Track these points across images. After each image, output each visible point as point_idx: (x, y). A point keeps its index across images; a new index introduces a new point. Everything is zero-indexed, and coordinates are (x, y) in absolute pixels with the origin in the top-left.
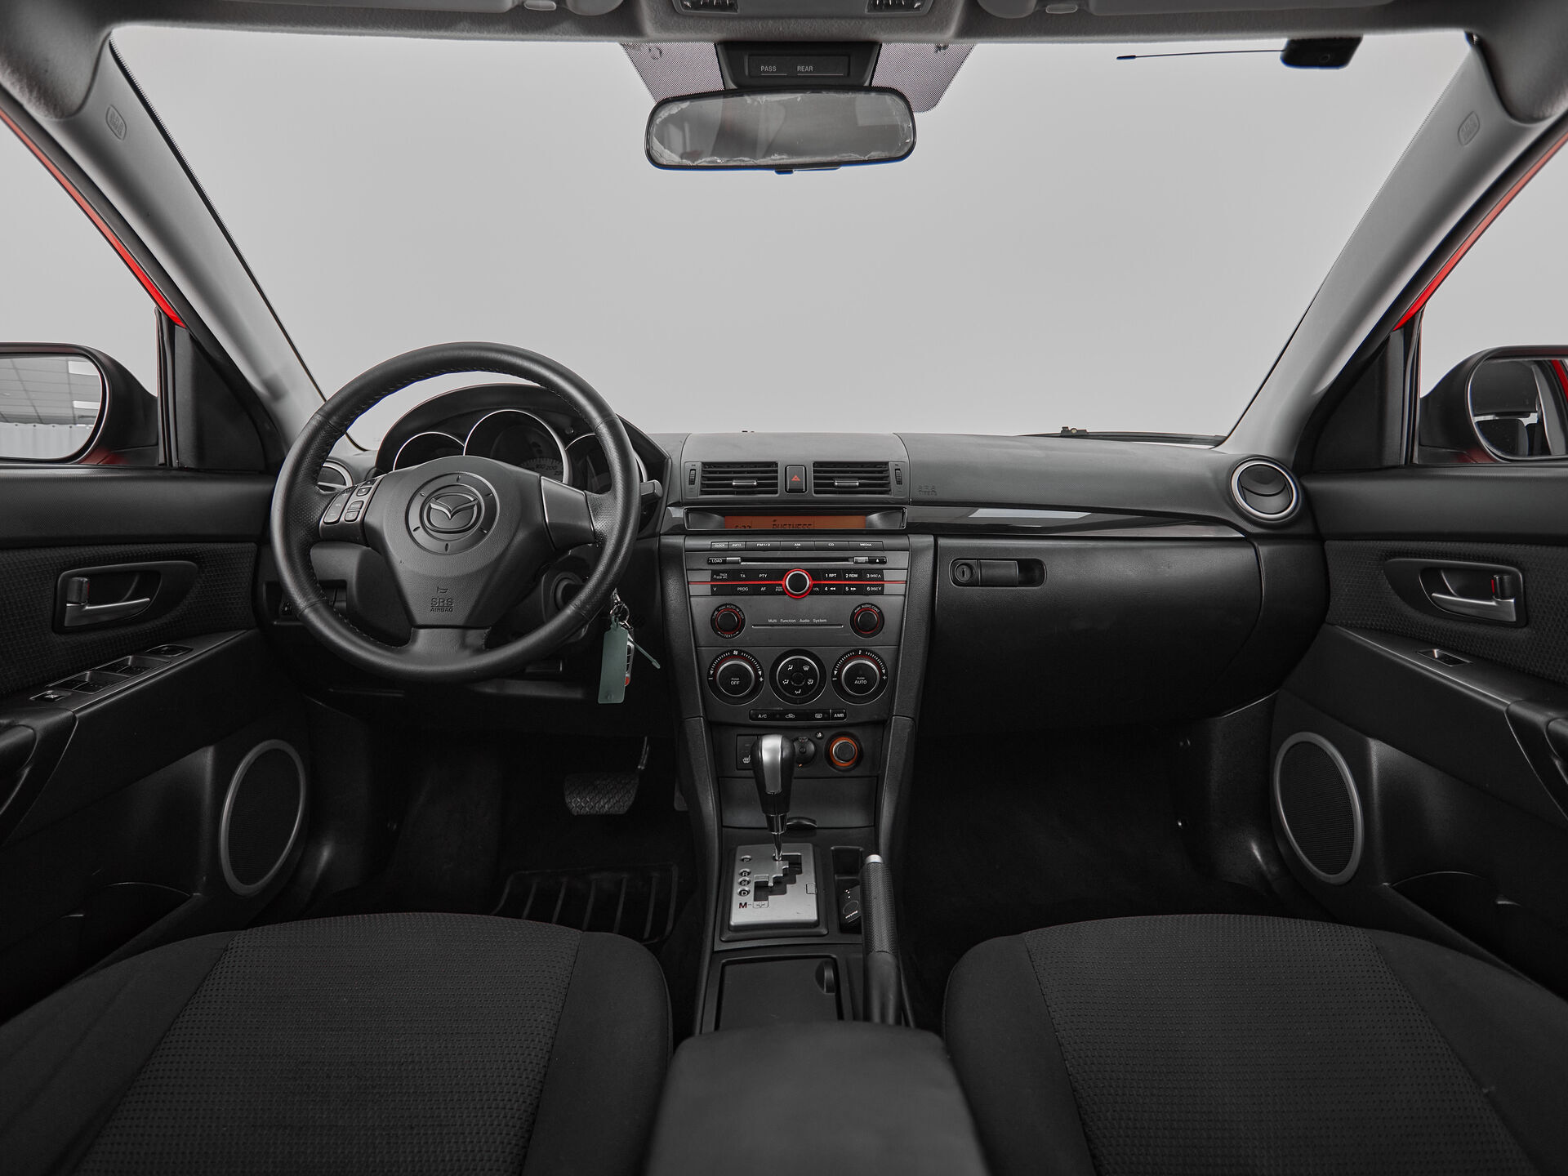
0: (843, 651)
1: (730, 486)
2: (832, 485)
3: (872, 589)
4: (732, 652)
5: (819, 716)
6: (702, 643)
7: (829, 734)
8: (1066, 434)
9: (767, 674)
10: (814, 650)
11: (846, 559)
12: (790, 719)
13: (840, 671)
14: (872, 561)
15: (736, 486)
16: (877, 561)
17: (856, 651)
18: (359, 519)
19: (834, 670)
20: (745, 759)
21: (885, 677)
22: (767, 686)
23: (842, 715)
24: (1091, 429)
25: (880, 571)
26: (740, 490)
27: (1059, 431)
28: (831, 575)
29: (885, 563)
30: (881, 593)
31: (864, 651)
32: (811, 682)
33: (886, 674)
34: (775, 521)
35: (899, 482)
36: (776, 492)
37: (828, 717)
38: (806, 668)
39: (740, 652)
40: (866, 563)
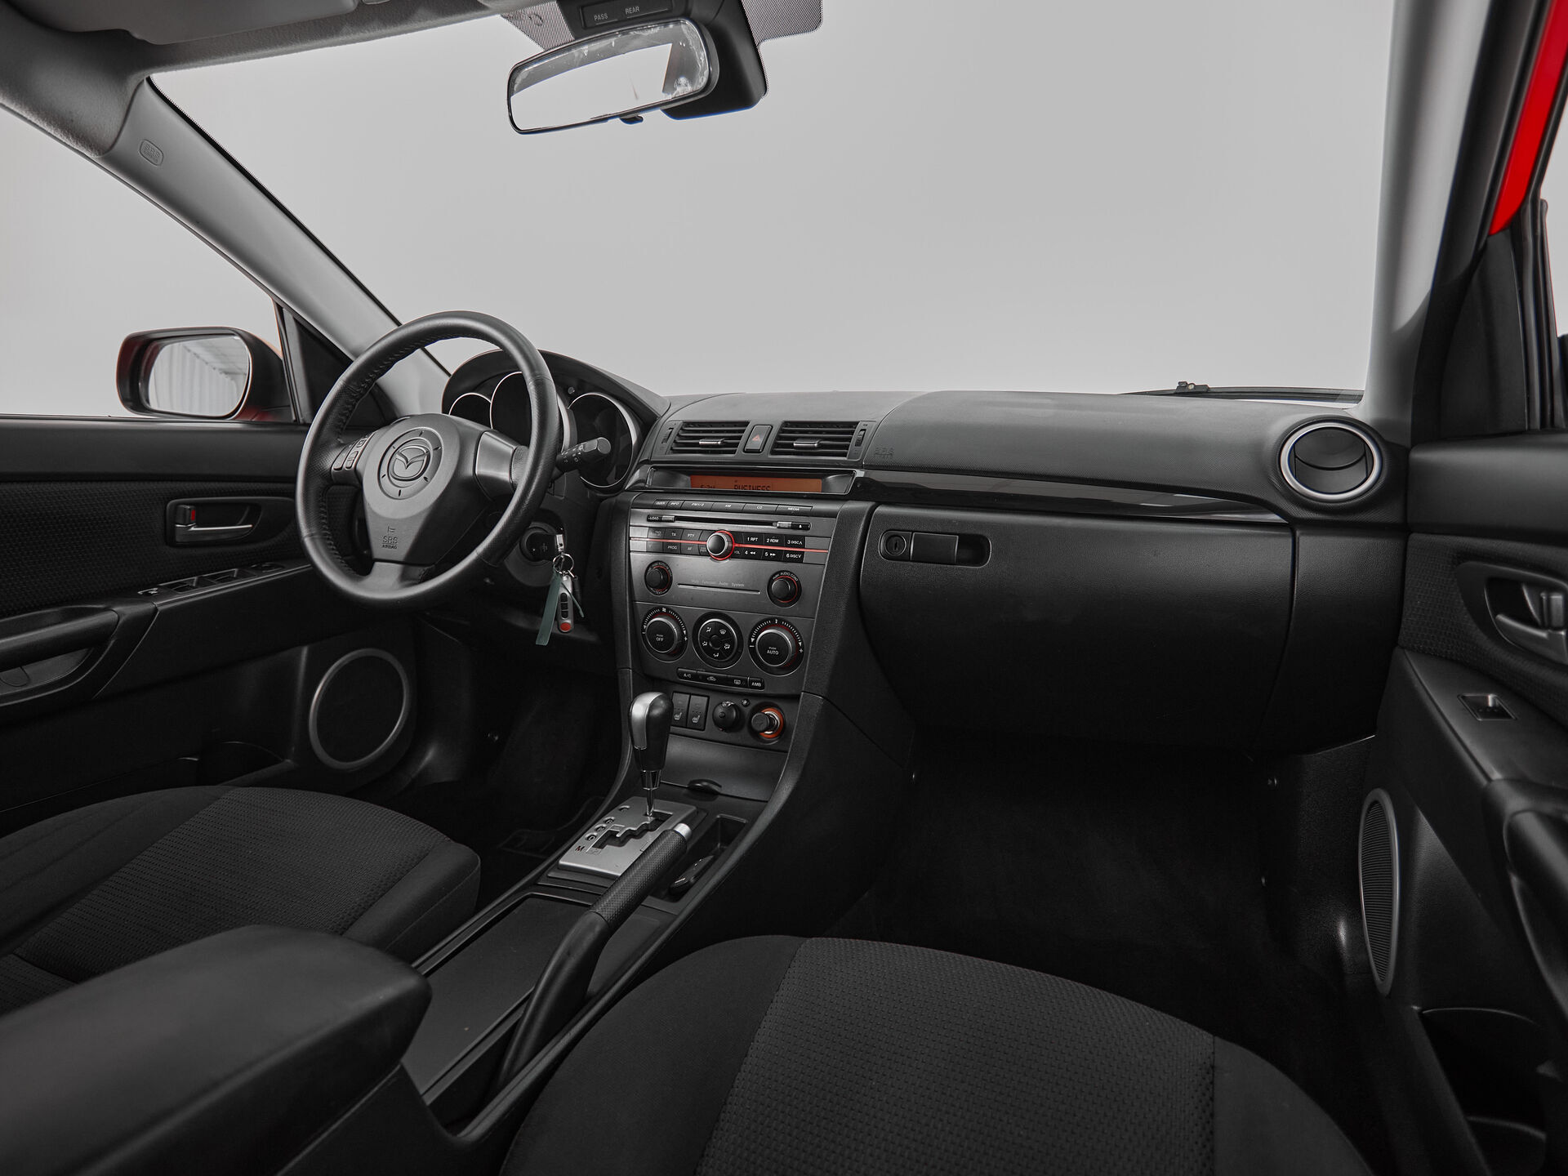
0: (759, 618)
1: (697, 445)
2: (791, 446)
3: (792, 556)
4: (661, 609)
5: (737, 682)
6: (637, 598)
7: (754, 702)
8: (1184, 391)
9: (690, 634)
10: (731, 614)
11: (770, 524)
12: (712, 682)
13: (756, 638)
14: (794, 527)
15: (703, 446)
16: (800, 526)
17: (773, 620)
18: (353, 466)
19: (750, 637)
20: (694, 719)
21: (801, 651)
22: (691, 646)
23: (759, 684)
24: (1212, 384)
25: (802, 538)
26: (707, 450)
27: (1174, 387)
28: (753, 539)
29: (808, 529)
30: (800, 561)
31: (780, 620)
32: (727, 647)
33: (803, 647)
34: (736, 481)
35: (859, 443)
36: (733, 452)
37: (745, 684)
38: (723, 632)
39: (668, 609)
40: (788, 528)
